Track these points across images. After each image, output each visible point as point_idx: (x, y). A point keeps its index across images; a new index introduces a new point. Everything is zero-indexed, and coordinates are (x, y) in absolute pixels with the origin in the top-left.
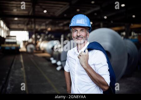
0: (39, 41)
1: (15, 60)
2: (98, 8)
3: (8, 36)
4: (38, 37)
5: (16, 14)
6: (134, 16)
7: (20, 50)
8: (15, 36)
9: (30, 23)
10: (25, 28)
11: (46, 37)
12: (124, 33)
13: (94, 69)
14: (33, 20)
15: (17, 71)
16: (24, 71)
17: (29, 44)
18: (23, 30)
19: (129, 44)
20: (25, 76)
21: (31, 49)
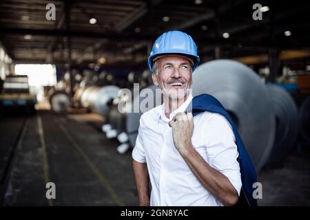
0: (79, 87)
1: (25, 129)
2: (209, 15)
3: (11, 76)
4: (78, 77)
5: (27, 27)
6: (288, 33)
7: (37, 107)
8: (26, 76)
9: (60, 46)
10: (49, 58)
11: (95, 78)
12: (266, 71)
13: (205, 158)
14: (65, 39)
15: (29, 155)
16: (45, 154)
17: (57, 92)
18: (43, 61)
19: (279, 95)
20: (46, 167)
21: (62, 104)
